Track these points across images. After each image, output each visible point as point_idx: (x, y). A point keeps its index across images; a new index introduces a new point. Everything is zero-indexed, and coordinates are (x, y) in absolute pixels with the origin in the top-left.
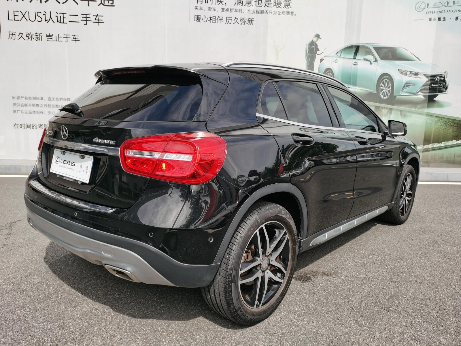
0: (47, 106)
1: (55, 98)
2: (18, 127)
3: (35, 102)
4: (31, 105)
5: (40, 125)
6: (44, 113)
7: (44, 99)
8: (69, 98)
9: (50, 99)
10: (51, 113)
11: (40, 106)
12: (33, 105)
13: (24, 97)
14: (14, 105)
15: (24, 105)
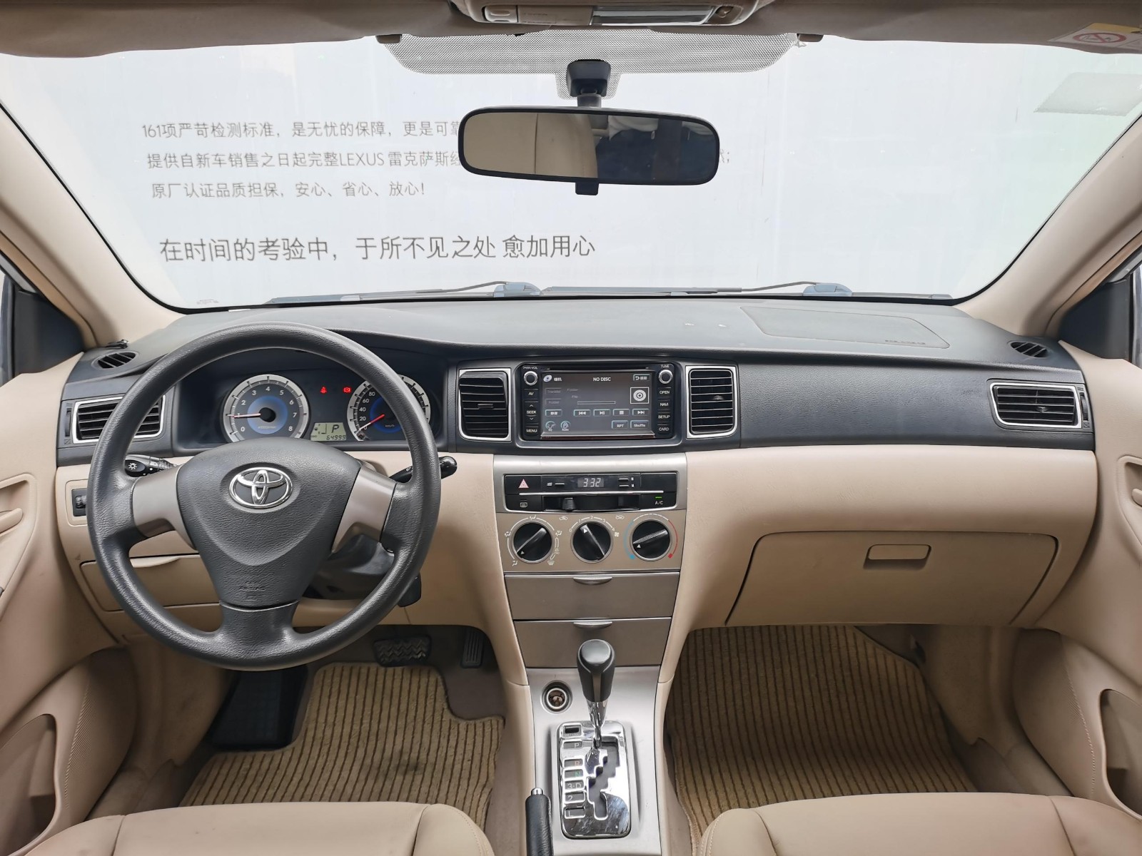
0: (291, 162)
1: (322, 125)
2: (178, 255)
3: (241, 145)
4: (226, 159)
5: (267, 242)
6: (279, 190)
7: (274, 131)
8: (376, 121)
9: (298, 129)
10: (307, 192)
11: (260, 164)
12: (230, 158)
13: (192, 126)
14: (154, 160)
15: (195, 161)
